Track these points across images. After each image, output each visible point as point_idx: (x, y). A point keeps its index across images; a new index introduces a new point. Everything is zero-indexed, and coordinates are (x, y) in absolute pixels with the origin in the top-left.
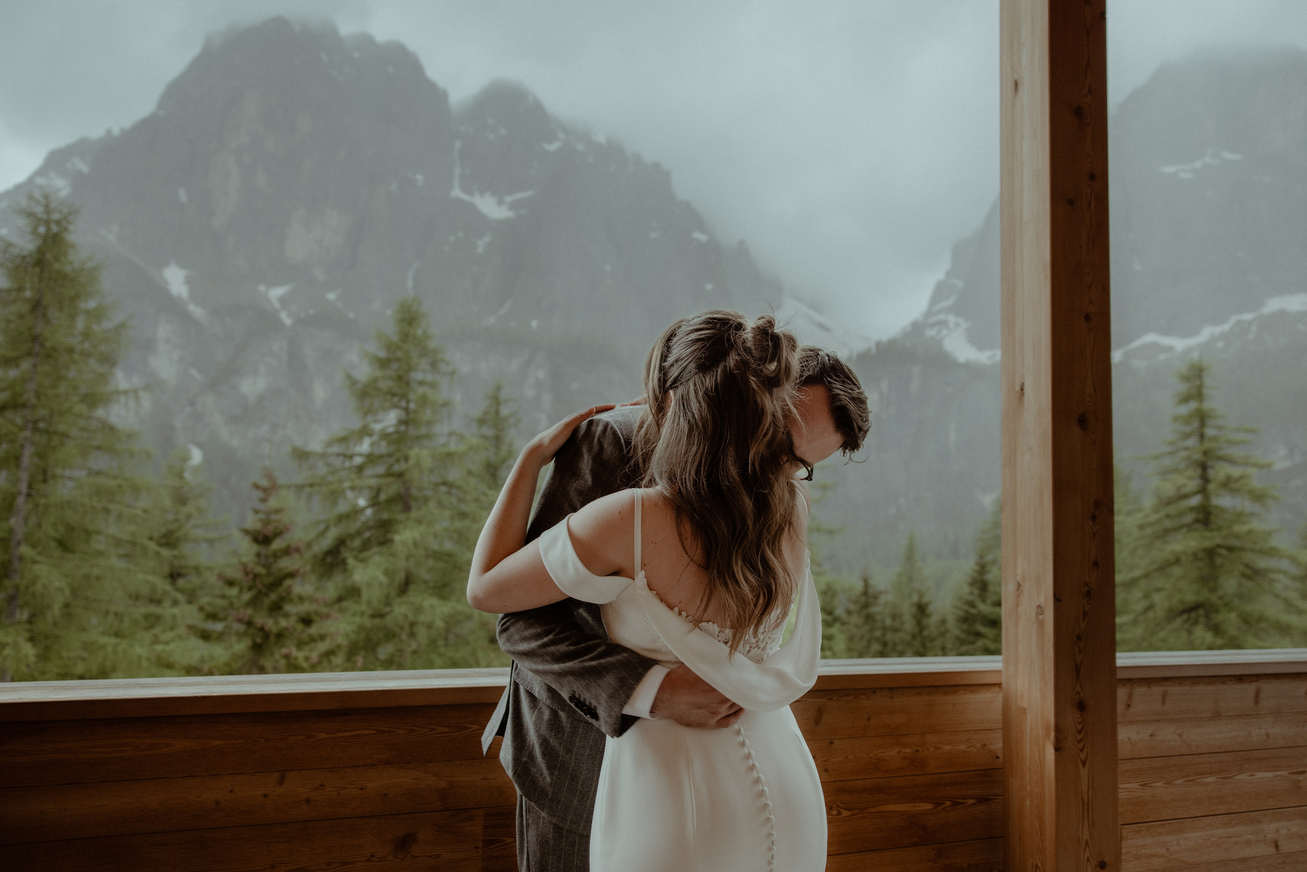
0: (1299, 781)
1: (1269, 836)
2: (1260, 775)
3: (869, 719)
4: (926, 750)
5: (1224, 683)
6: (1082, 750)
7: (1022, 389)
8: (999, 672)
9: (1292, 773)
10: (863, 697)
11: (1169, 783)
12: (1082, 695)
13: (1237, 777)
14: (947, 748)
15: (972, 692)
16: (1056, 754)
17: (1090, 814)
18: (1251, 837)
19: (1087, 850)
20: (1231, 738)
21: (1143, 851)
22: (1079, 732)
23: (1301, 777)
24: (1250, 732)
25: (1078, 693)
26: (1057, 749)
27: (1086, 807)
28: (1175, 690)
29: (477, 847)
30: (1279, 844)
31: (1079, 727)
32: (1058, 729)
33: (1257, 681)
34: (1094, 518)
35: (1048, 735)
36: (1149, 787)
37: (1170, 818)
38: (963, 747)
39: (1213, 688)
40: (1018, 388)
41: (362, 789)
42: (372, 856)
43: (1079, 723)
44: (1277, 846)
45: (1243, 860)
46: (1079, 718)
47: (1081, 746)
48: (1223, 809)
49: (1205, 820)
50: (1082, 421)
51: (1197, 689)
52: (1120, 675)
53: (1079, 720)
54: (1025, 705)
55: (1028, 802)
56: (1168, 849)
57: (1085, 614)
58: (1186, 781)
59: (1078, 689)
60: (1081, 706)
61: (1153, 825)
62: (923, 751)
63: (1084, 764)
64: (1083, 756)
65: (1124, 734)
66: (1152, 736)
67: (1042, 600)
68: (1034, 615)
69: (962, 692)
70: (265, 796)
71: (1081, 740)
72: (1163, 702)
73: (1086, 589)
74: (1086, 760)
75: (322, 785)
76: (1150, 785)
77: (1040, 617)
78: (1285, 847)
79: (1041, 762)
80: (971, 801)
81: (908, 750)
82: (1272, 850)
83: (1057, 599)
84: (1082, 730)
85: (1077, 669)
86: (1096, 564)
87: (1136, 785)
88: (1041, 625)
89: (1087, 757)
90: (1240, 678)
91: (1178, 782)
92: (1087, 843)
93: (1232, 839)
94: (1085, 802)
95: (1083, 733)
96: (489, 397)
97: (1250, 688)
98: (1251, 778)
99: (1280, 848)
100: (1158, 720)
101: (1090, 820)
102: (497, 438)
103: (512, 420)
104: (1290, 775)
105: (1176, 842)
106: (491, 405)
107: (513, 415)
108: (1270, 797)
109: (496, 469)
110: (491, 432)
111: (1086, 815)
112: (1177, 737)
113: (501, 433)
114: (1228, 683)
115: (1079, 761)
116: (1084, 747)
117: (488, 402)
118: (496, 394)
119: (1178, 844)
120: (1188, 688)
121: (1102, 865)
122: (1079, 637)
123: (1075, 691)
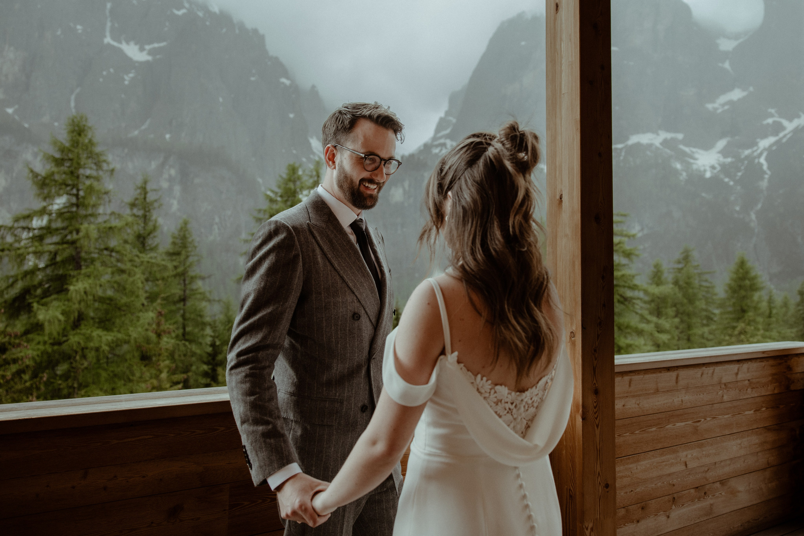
0: (697, 426)
1: (682, 459)
2: (678, 424)
5: (660, 372)
6: (596, 418)
7: (561, 198)
9: (694, 422)
11: (632, 433)
12: (597, 385)
13: (667, 427)
16: (582, 422)
17: (601, 456)
18: (673, 461)
19: (599, 478)
20: (664, 404)
21: (623, 474)
22: (595, 408)
23: (698, 424)
24: (673, 400)
25: (595, 384)
26: (584, 419)
27: (598, 452)
28: (636, 378)
29: (225, 510)
30: (687, 464)
31: (595, 404)
32: (584, 406)
33: (677, 370)
34: (603, 277)
35: (578, 411)
36: (622, 436)
37: (633, 454)
39: (654, 375)
40: (558, 197)
41: (144, 477)
42: (152, 523)
43: (595, 402)
44: (686, 465)
45: (669, 475)
46: (595, 399)
47: (596, 416)
48: (660, 446)
49: (651, 453)
50: (597, 219)
51: (647, 376)
52: (617, 370)
53: (595, 400)
55: (564, 452)
56: (631, 472)
57: (598, 336)
58: (640, 431)
59: (595, 381)
60: (596, 392)
61: (624, 459)
63: (597, 426)
64: (597, 422)
65: (617, 405)
66: (624, 406)
67: (574, 328)
68: (568, 338)
71: (596, 412)
72: (630, 386)
73: (599, 321)
74: (599, 424)
75: (115, 477)
76: (622, 435)
77: (573, 339)
78: (690, 466)
79: (573, 427)
82: (683, 467)
83: (584, 328)
84: (596, 406)
85: (594, 369)
86: (604, 305)
88: (574, 343)
89: (599, 423)
90: (668, 369)
91: (637, 432)
92: (599, 473)
93: (664, 463)
94: (598, 449)
95: (597, 408)
96: (139, 188)
97: (673, 374)
98: (674, 426)
99: (688, 466)
100: (627, 397)
101: (601, 460)
102: (145, 217)
103: (156, 205)
104: (692, 423)
105: (636, 468)
106: (140, 194)
107: (156, 201)
108: (683, 437)
109: (144, 238)
110: (140, 213)
111: (598, 457)
112: (637, 406)
113: (148, 214)
114: (663, 372)
115: (595, 425)
116: (598, 416)
117: (139, 191)
118: (144, 186)
119: (637, 469)
120: (642, 376)
121: (607, 486)
122: (595, 350)
123: (593, 383)
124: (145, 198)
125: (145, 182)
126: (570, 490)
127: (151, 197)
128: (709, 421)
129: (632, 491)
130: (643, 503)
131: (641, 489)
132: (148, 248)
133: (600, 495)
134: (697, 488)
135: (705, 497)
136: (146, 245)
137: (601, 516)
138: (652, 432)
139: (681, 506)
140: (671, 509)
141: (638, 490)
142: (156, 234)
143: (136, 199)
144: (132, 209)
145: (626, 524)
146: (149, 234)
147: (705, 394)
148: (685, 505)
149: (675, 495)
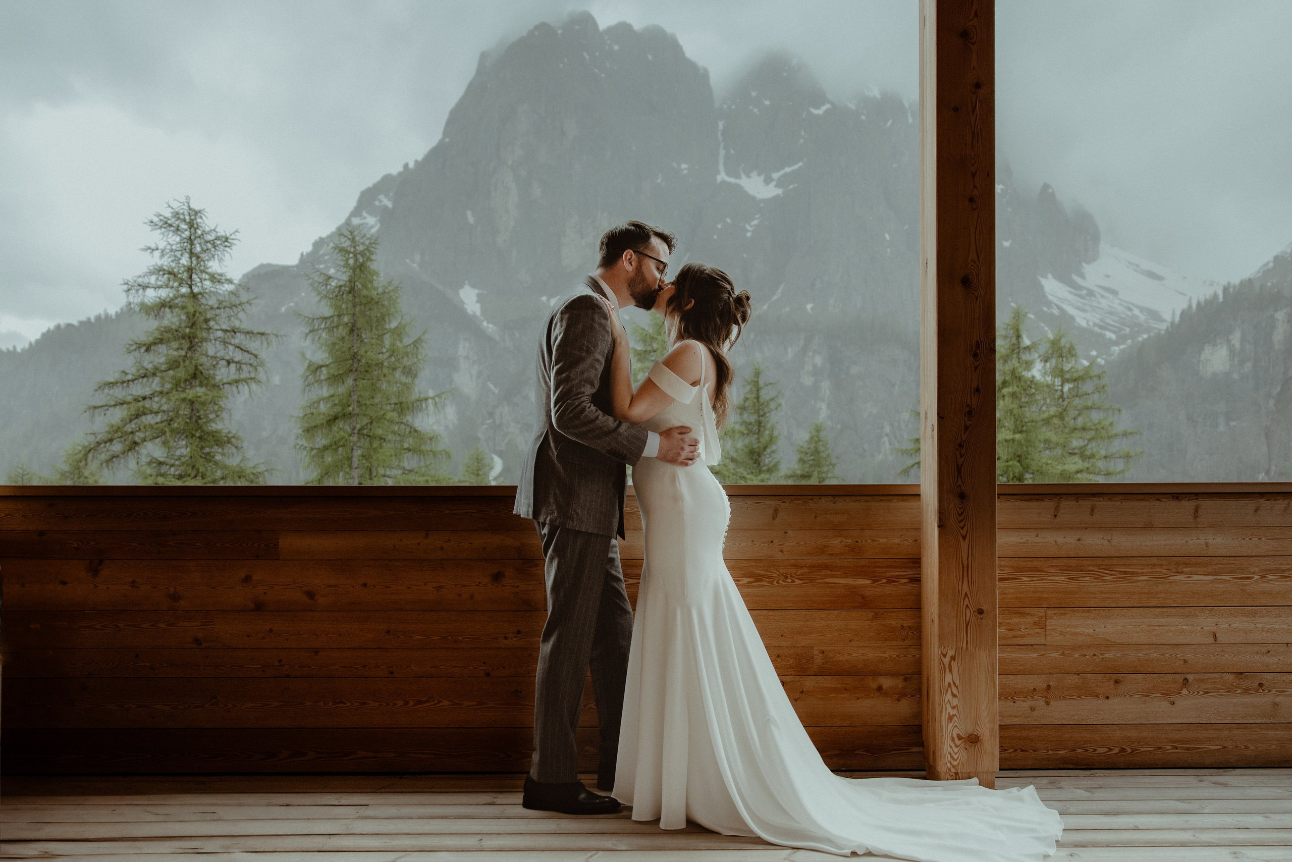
0: (1244, 585)
1: (1206, 628)
2: (1196, 577)
3: (816, 517)
4: (864, 541)
6: (962, 528)
9: (1234, 578)
10: (811, 501)
11: (1097, 579)
12: (963, 488)
13: (1171, 578)
14: (882, 540)
16: (939, 530)
17: (970, 574)
18: (1185, 627)
19: (967, 600)
21: (1068, 630)
22: (960, 514)
23: (1246, 582)
24: (1187, 542)
25: (959, 486)
26: (941, 527)
27: (965, 569)
28: (1106, 503)
30: (1218, 635)
31: (960, 511)
32: (940, 512)
33: (1196, 499)
34: (975, 355)
35: (935, 518)
36: (1076, 580)
37: (1096, 606)
38: (897, 541)
43: (960, 508)
44: (1215, 637)
45: (1177, 645)
46: (960, 504)
47: (962, 524)
48: (1155, 602)
49: (1135, 610)
50: (965, 282)
51: (1129, 503)
53: (960, 506)
54: (927, 501)
56: (1094, 630)
57: (966, 428)
58: (1113, 578)
59: (960, 483)
60: (962, 496)
62: (862, 541)
63: (964, 538)
64: (963, 532)
68: (930, 432)
71: (962, 521)
72: (1092, 514)
73: (967, 409)
74: (966, 536)
77: (933, 433)
78: (1223, 640)
80: (903, 581)
81: (849, 541)
82: (1211, 640)
83: (941, 417)
84: (962, 513)
85: (959, 470)
86: (977, 389)
87: (1063, 578)
88: (933, 438)
89: (967, 533)
90: (1177, 497)
91: (1107, 578)
92: (966, 594)
93: (1166, 628)
94: (965, 565)
95: (963, 515)
96: (749, 384)
97: (1189, 505)
98: (1186, 579)
99: (1218, 640)
100: (1086, 528)
101: (970, 580)
102: (759, 423)
103: (773, 405)
104: (1231, 579)
105: (1103, 626)
106: (751, 391)
107: (772, 399)
108: (1209, 596)
109: (759, 455)
110: (753, 418)
111: (965, 574)
112: (1106, 542)
113: (762, 419)
114: (1164, 500)
115: (961, 537)
116: (965, 525)
117: (748, 388)
118: (756, 379)
119: (1105, 627)
120: (1119, 503)
121: (980, 612)
122: (960, 446)
123: (957, 485)
124: (758, 398)
125: (757, 374)
127: (765, 395)
128: (1272, 580)
129: (1094, 655)
130: (1118, 675)
131: (1114, 655)
132: (764, 468)
133: (967, 620)
134: (1241, 673)
135: (1261, 691)
136: (762, 464)
137: (969, 645)
138: (1138, 581)
139: (1201, 693)
140: (1180, 693)
141: (1107, 656)
142: (774, 447)
143: (746, 399)
144: (741, 414)
145: (1083, 697)
146: (765, 448)
147: (1263, 539)
148: (1210, 694)
149: (1190, 677)
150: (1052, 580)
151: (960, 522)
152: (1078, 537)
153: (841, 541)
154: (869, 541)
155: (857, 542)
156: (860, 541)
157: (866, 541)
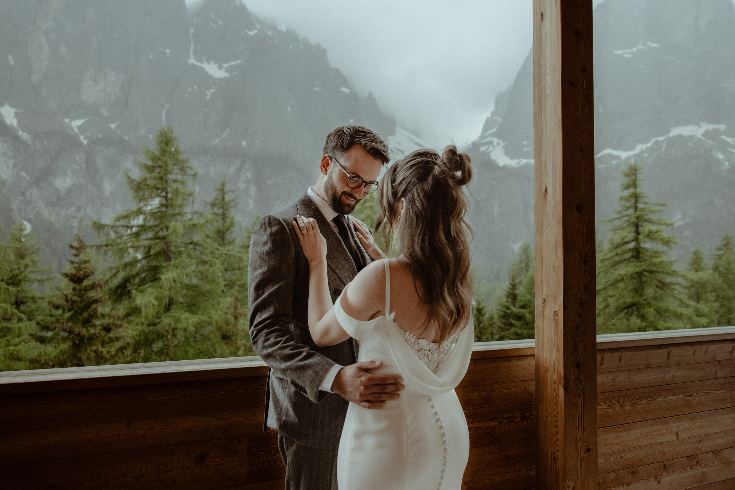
0: (689, 400)
1: (673, 430)
2: (669, 398)
4: (493, 393)
5: (651, 349)
6: (578, 389)
7: (546, 191)
8: (534, 348)
9: (686, 396)
11: (622, 405)
12: (578, 359)
13: (657, 400)
14: (505, 391)
15: (519, 360)
16: (564, 392)
17: (582, 423)
18: (664, 431)
19: (581, 442)
20: (655, 379)
21: (609, 442)
22: (577, 380)
23: (691, 398)
24: (665, 375)
26: (565, 389)
27: (580, 420)
28: (626, 354)
29: (244, 459)
30: (679, 434)
31: (577, 377)
32: (565, 378)
33: (668, 348)
34: (585, 262)
35: (561, 383)
36: (613, 407)
37: (623, 423)
38: (514, 390)
39: (645, 352)
40: (544, 190)
41: (176, 429)
42: (183, 466)
43: (577, 375)
44: (678, 436)
45: (660, 444)
46: (577, 372)
47: (577, 387)
48: (650, 417)
49: (641, 423)
50: (579, 209)
51: (637, 353)
52: (598, 347)
54: (548, 366)
55: (549, 419)
56: (621, 440)
57: (580, 315)
58: (630, 403)
59: (577, 356)
60: (578, 365)
61: (614, 428)
62: (492, 393)
63: (579, 396)
64: (579, 392)
65: (601, 379)
66: (613, 379)
67: (557, 308)
68: (552, 317)
69: (513, 360)
70: (119, 435)
71: (578, 384)
72: (620, 361)
73: (581, 301)
75: (152, 428)
76: (612, 406)
77: (556, 317)
78: (681, 436)
79: (556, 397)
80: (518, 420)
81: (484, 393)
82: (675, 438)
83: (565, 307)
84: (578, 378)
85: (576, 346)
86: (586, 287)
87: (605, 406)
88: (557, 322)
89: (580, 394)
90: (660, 347)
91: (627, 404)
92: (581, 439)
93: (655, 433)
94: (580, 417)
95: (579, 380)
96: (218, 190)
97: (665, 352)
98: (664, 400)
99: (679, 436)
100: (617, 371)
101: (583, 427)
102: (224, 215)
103: (233, 204)
104: (684, 397)
105: (626, 436)
106: (219, 195)
107: (232, 200)
108: (675, 409)
109: (223, 233)
110: (220, 211)
111: (580, 423)
112: (627, 380)
113: (226, 212)
114: (654, 349)
115: (577, 396)
116: (579, 387)
117: (217, 193)
118: (222, 188)
119: (627, 437)
120: (632, 353)
121: (589, 450)
122: (577, 328)
123: (575, 357)
124: (223, 199)
125: (223, 184)
126: (554, 452)
127: (228, 198)
128: (701, 395)
129: (622, 457)
130: (633, 469)
131: (631, 456)
132: (227, 242)
133: (581, 458)
134: (689, 457)
135: (698, 466)
136: (225, 239)
137: (582, 477)
138: (642, 404)
139: (672, 473)
140: (662, 475)
141: (627, 456)
142: (233, 229)
143: (216, 199)
144: (212, 208)
145: (616, 487)
146: (227, 230)
147: (698, 370)
148: (676, 472)
149: (666, 463)
150: (600, 409)
151: (577, 385)
152: (612, 377)
153: (479, 394)
154: (497, 392)
155: (489, 393)
156: (491, 393)
157: (495, 392)
